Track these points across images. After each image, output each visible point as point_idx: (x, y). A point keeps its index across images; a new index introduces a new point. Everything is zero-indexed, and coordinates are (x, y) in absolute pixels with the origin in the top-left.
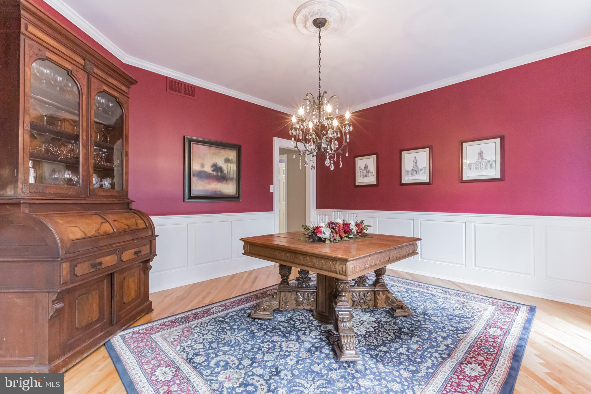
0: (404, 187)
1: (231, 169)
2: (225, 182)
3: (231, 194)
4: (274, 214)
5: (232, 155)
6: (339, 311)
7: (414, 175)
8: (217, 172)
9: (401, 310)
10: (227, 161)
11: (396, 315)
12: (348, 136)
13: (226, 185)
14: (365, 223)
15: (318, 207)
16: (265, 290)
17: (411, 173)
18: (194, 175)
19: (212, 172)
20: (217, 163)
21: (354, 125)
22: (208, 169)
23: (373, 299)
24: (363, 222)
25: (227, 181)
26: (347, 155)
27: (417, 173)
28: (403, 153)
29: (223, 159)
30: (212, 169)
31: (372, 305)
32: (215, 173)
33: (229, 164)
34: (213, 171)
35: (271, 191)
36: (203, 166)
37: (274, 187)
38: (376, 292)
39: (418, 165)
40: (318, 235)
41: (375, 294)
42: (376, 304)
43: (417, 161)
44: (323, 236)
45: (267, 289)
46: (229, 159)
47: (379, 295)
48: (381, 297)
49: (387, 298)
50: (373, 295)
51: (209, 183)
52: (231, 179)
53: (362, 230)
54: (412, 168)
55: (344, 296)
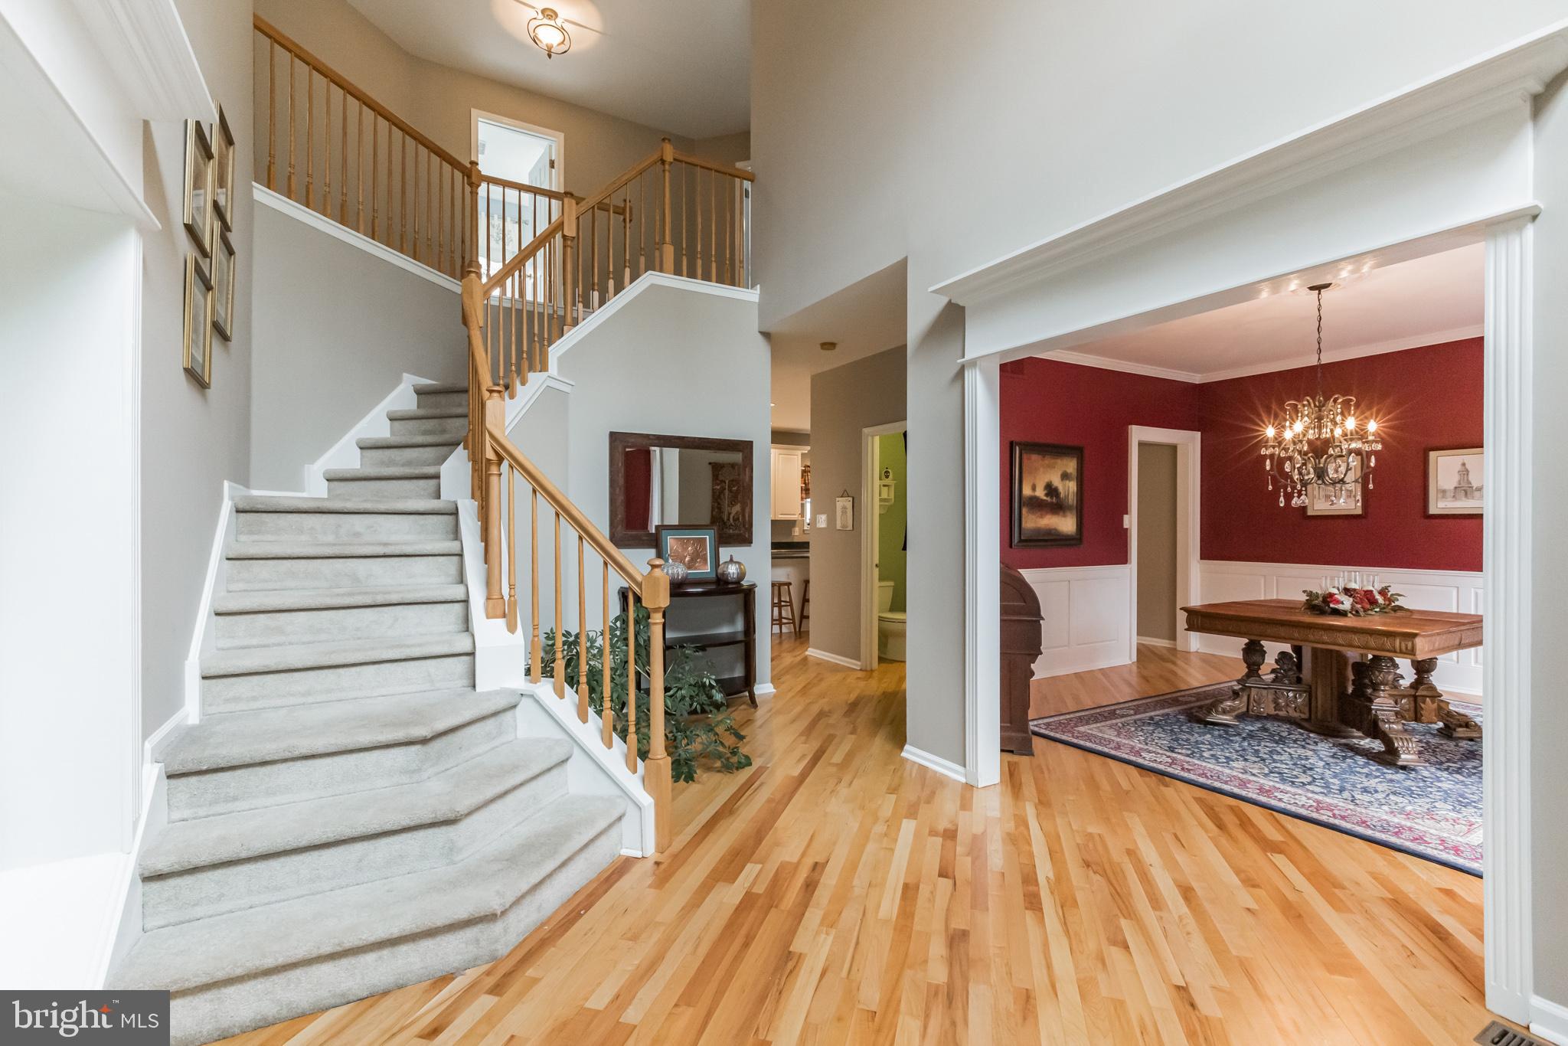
0: (1434, 521)
1: (1069, 489)
2: (1061, 513)
3: (1069, 533)
4: (1131, 569)
5: (1071, 465)
6: (1377, 710)
7: (1460, 500)
8: (1052, 497)
9: (1465, 729)
10: (1065, 476)
11: (1456, 735)
12: (1373, 459)
13: (1063, 519)
14: (1392, 591)
15: (1205, 556)
16: (1113, 708)
17: (1452, 495)
18: (1024, 505)
19: (1045, 498)
20: (1051, 482)
21: (1383, 442)
22: (1040, 493)
23: (1412, 709)
24: (1389, 588)
25: (1064, 512)
26: (1371, 486)
27: (1469, 495)
28: (1432, 455)
29: (1059, 474)
30: (1046, 492)
31: (1409, 717)
32: (1048, 499)
33: (1067, 482)
34: (1047, 495)
35: (1125, 527)
36: (1034, 488)
37: (1131, 517)
38: (1419, 698)
39: (1470, 479)
40: (1332, 605)
41: (1415, 701)
42: (1419, 715)
43: (1467, 471)
44: (1340, 607)
45: (1116, 707)
46: (1067, 473)
47: (1424, 703)
48: (1429, 706)
49: (1440, 708)
50: (1412, 703)
51: (1042, 517)
52: (1070, 508)
53: (1391, 600)
54: (1455, 484)
55: (1383, 691)
